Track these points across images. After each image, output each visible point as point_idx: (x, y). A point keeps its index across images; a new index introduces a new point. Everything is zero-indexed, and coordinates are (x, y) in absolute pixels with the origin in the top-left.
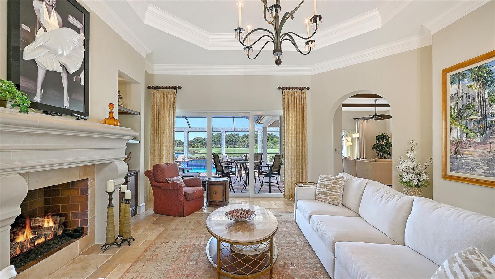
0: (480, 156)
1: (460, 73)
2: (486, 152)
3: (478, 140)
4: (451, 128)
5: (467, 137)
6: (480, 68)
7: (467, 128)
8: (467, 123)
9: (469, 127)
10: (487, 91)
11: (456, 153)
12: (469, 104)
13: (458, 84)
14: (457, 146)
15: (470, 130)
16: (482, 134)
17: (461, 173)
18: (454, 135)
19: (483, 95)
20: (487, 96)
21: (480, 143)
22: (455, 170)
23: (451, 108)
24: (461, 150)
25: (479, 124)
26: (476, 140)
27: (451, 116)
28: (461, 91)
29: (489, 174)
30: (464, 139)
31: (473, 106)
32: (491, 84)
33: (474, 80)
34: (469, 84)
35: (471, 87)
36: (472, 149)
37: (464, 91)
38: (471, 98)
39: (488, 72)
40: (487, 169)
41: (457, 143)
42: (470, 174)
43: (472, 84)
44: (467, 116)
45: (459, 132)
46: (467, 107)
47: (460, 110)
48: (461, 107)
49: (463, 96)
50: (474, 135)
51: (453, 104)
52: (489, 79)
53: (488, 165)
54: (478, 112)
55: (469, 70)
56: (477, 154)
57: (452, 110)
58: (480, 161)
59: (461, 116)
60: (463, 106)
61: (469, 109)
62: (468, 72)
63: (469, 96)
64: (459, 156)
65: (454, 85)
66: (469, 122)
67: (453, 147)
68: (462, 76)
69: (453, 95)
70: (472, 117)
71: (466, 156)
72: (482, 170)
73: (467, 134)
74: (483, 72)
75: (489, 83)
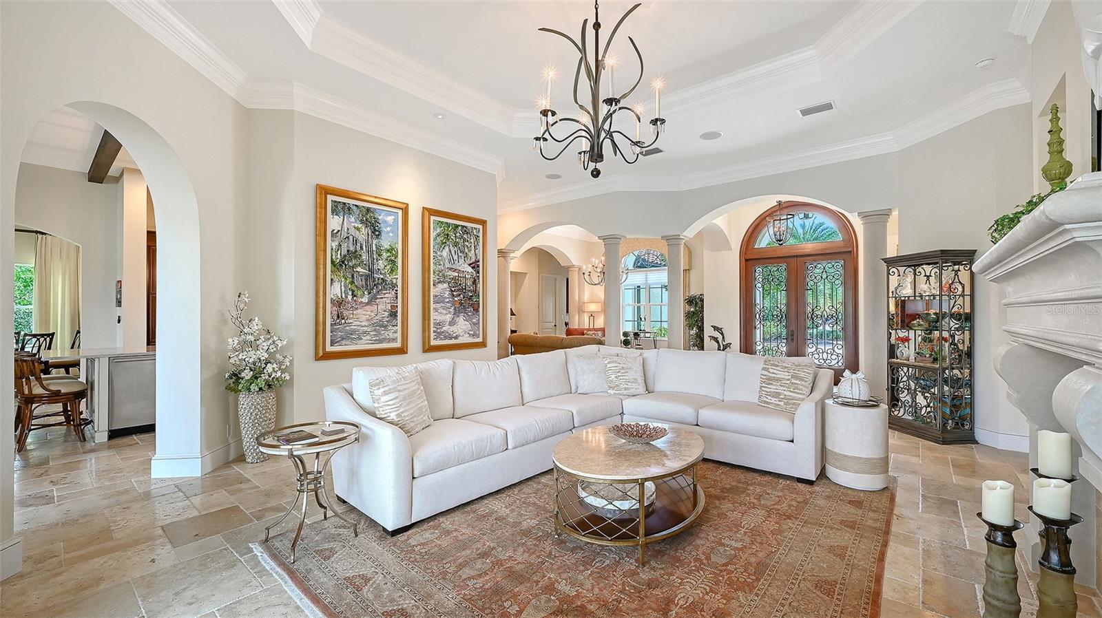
0: (368, 320)
1: (344, 204)
2: (373, 314)
3: (365, 300)
4: (332, 280)
5: (354, 295)
6: (368, 210)
7: (352, 283)
8: (353, 276)
9: (355, 282)
10: (374, 242)
11: (338, 317)
12: (356, 251)
13: (342, 217)
14: (340, 307)
15: (356, 286)
16: (369, 293)
17: (345, 345)
18: (336, 290)
19: (371, 245)
20: (374, 249)
21: (367, 304)
22: (338, 342)
23: (332, 249)
24: (345, 313)
25: (366, 280)
26: (363, 300)
27: (333, 262)
28: (346, 230)
29: (376, 340)
30: (350, 297)
31: (360, 255)
32: (379, 235)
33: (362, 222)
34: (356, 225)
35: (358, 229)
36: (359, 311)
37: (350, 231)
38: (358, 244)
39: (376, 220)
40: (374, 335)
41: (339, 303)
42: (357, 344)
43: (360, 226)
44: (353, 267)
45: (343, 288)
46: (354, 254)
47: (345, 256)
48: (346, 252)
49: (348, 237)
50: (362, 293)
51: (335, 244)
52: (376, 228)
53: (375, 330)
54: (365, 264)
55: (356, 206)
56: (364, 318)
57: (334, 254)
58: (367, 326)
59: (346, 265)
60: (348, 251)
61: (355, 257)
62: (355, 208)
63: (355, 241)
64: (343, 321)
65: (336, 217)
66: (355, 275)
67: (334, 308)
68: (347, 209)
69: (335, 232)
70: (359, 269)
71: (350, 321)
72: (368, 337)
73: (353, 291)
74: (371, 217)
75: (377, 233)
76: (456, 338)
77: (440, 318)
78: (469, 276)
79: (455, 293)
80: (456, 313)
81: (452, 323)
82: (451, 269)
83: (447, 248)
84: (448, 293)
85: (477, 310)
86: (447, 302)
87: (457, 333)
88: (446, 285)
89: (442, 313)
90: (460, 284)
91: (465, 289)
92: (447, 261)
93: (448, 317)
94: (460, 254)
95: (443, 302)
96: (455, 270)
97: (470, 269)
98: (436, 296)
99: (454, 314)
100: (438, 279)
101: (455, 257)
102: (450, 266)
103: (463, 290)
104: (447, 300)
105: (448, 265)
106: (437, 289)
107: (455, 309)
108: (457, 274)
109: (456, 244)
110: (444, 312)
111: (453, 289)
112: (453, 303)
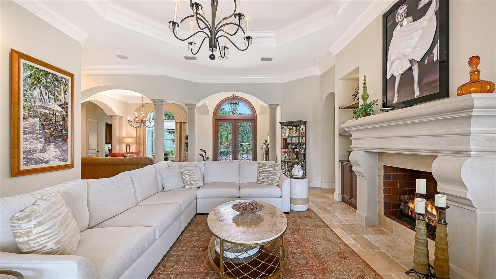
76: (47, 162)
77: (30, 146)
78: (59, 114)
79: (45, 127)
80: (47, 142)
81: (43, 151)
82: (41, 107)
83: (38, 90)
84: (39, 126)
85: (66, 140)
86: (38, 134)
87: (48, 158)
88: (36, 120)
89: (32, 143)
90: (51, 120)
91: (56, 124)
92: (38, 99)
93: (39, 146)
94: (50, 96)
95: (34, 133)
96: (46, 108)
97: (59, 109)
98: (26, 128)
99: (45, 143)
100: (29, 113)
101: (46, 98)
102: (41, 104)
103: (54, 125)
104: (38, 132)
105: (38, 103)
106: (27, 122)
107: (46, 139)
108: (47, 112)
109: (46, 88)
110: (35, 141)
111: (44, 123)
112: (45, 135)
